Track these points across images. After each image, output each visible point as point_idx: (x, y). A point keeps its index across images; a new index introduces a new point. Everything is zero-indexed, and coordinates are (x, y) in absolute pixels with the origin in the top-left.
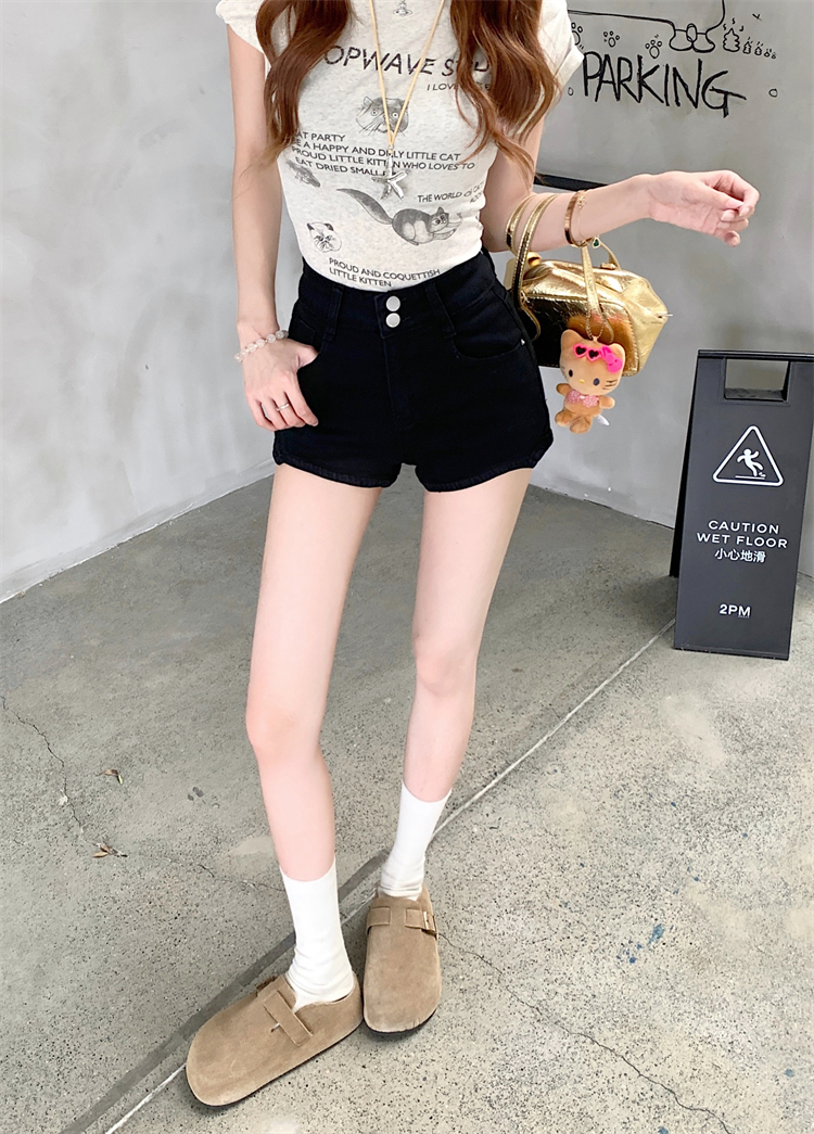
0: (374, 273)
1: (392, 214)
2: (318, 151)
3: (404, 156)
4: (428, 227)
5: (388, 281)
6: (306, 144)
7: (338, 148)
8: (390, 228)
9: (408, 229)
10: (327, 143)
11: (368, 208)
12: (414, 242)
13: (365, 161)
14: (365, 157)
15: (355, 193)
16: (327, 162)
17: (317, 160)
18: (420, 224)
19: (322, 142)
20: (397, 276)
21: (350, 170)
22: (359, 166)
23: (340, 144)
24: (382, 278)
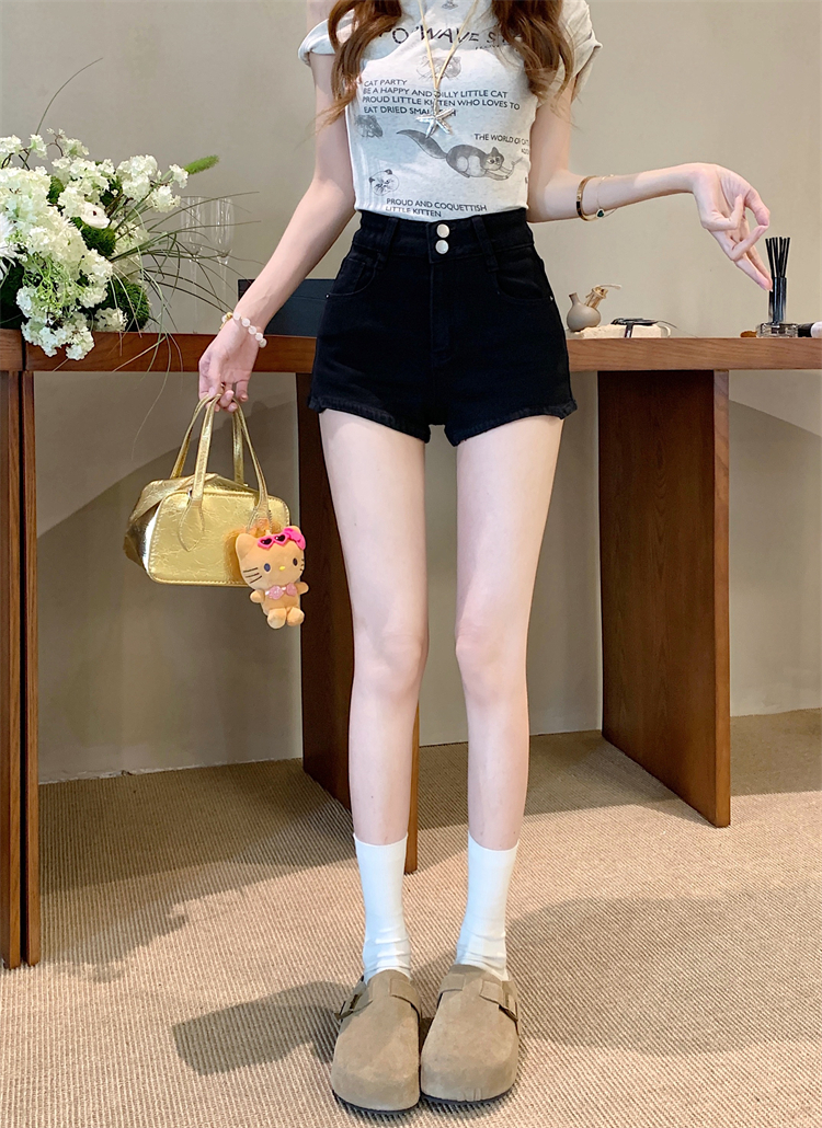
0: (426, 204)
1: (446, 149)
2: (384, 94)
3: (459, 95)
4: (482, 163)
5: (438, 210)
6: (376, 90)
7: (401, 90)
8: (444, 163)
9: (462, 162)
10: (392, 87)
11: (424, 146)
12: (465, 174)
13: (423, 102)
14: (423, 98)
15: (412, 133)
16: (391, 104)
17: (382, 104)
18: (475, 160)
19: (388, 86)
20: (447, 206)
21: (409, 111)
22: (417, 107)
23: (403, 87)
24: (433, 208)
